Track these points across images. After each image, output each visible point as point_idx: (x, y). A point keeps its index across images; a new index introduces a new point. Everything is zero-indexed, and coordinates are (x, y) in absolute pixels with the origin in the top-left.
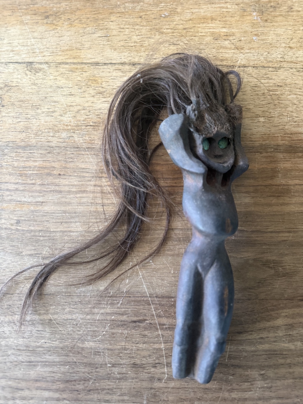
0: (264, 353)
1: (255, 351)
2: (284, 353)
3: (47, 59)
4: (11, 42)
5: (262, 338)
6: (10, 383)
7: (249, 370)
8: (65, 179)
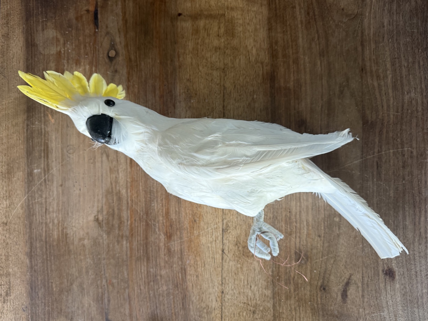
0: (394, 92)
1: (393, 97)
2: (394, 81)
3: (220, 220)
4: (210, 242)
5: (385, 94)
6: (416, 240)
7: (405, 101)
8: (292, 209)
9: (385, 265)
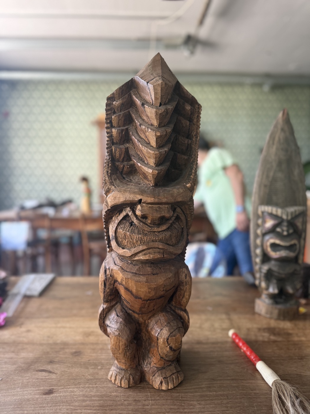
9: (57, 390)
